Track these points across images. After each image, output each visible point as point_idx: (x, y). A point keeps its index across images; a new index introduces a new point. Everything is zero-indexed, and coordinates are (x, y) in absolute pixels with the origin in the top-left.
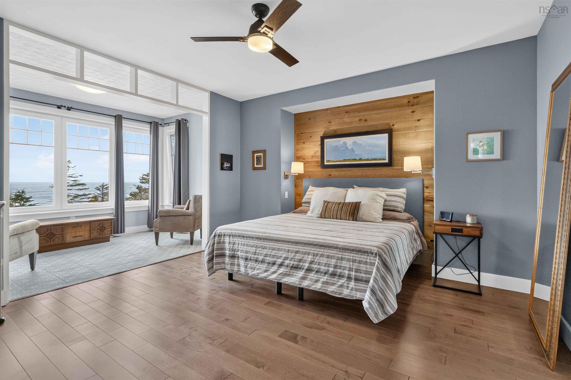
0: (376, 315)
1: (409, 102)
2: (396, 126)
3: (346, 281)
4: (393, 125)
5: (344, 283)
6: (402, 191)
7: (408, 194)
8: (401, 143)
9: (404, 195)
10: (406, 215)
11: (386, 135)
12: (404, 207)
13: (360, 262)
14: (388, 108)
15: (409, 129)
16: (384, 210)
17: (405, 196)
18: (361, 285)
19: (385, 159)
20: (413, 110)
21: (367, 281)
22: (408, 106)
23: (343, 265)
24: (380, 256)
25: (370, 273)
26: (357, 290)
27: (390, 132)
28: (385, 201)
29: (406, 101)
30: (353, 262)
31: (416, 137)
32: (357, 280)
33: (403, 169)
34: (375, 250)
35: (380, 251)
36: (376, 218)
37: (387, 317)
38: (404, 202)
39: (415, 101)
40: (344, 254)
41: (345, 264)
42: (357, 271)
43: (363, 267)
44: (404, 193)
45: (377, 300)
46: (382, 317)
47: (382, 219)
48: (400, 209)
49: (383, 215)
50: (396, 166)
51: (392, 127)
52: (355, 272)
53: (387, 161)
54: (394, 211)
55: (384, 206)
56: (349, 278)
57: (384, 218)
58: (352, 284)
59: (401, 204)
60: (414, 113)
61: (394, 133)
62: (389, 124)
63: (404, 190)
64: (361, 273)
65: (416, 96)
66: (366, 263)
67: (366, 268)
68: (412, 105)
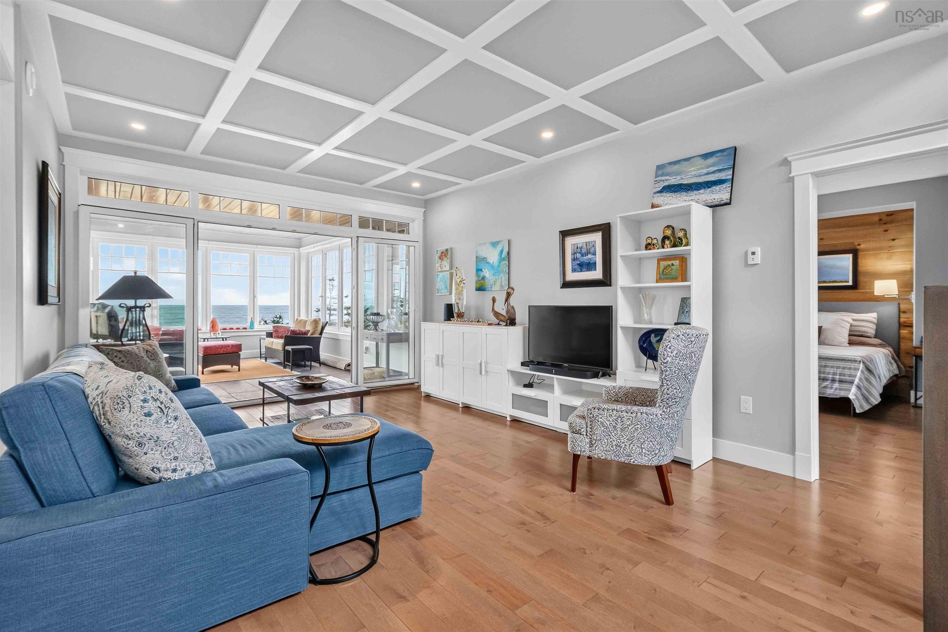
0: (861, 406)
1: (880, 220)
2: (862, 246)
3: (831, 383)
4: (859, 245)
5: (828, 385)
6: (872, 316)
7: (879, 319)
8: (869, 264)
9: (874, 320)
10: (878, 341)
11: (849, 257)
12: (874, 332)
13: (844, 368)
14: (854, 226)
15: (881, 249)
16: (850, 335)
17: (876, 321)
18: (844, 385)
19: (848, 282)
20: (886, 229)
21: (852, 383)
22: (880, 224)
23: (827, 371)
24: (863, 362)
25: (855, 376)
26: (840, 389)
27: (855, 253)
28: (851, 326)
29: (876, 219)
30: (837, 368)
31: (889, 258)
32: (841, 381)
33: (873, 292)
34: (859, 359)
35: (863, 359)
36: (842, 343)
37: (871, 407)
38: (875, 327)
39: (889, 218)
40: (827, 362)
41: (827, 370)
42: (840, 375)
43: (847, 372)
44: (875, 318)
45: (862, 394)
46: (867, 407)
47: (848, 343)
48: (869, 335)
49: (849, 340)
50: (862, 289)
51: (858, 247)
52: (839, 376)
53: (850, 283)
54: (862, 336)
55: (850, 331)
56: (833, 381)
57: (851, 343)
58: (836, 385)
59: (871, 330)
60: (887, 232)
61: (860, 254)
62: (853, 243)
63: (875, 315)
64: (845, 376)
65: (890, 214)
66: (850, 369)
67: (851, 372)
68: (885, 224)
